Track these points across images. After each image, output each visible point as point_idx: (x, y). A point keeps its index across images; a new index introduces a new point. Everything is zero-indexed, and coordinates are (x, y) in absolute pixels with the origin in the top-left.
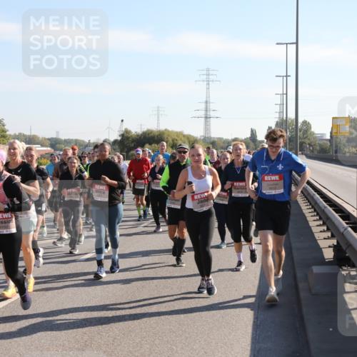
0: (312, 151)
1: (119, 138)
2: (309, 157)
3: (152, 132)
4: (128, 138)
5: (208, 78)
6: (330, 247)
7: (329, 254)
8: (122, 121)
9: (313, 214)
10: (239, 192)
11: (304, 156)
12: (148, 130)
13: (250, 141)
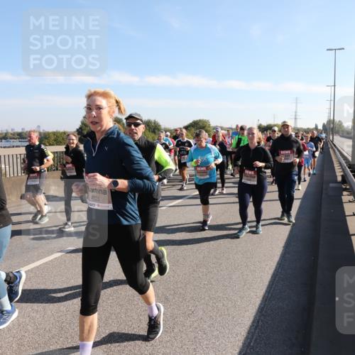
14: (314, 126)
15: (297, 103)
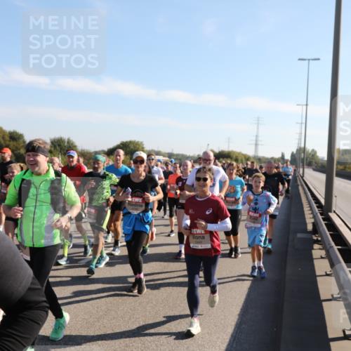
5: (258, 122)
12: (222, 151)
13: (280, 160)
14: (280, 156)
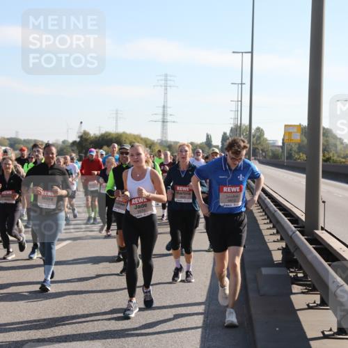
0: (265, 157)
1: (78, 140)
2: (261, 162)
3: (110, 134)
4: (86, 140)
5: (165, 83)
6: (279, 249)
7: (278, 256)
8: (81, 123)
9: (263, 218)
10: (181, 197)
11: (257, 162)
12: (106, 133)
13: (205, 146)
15: (166, 87)
